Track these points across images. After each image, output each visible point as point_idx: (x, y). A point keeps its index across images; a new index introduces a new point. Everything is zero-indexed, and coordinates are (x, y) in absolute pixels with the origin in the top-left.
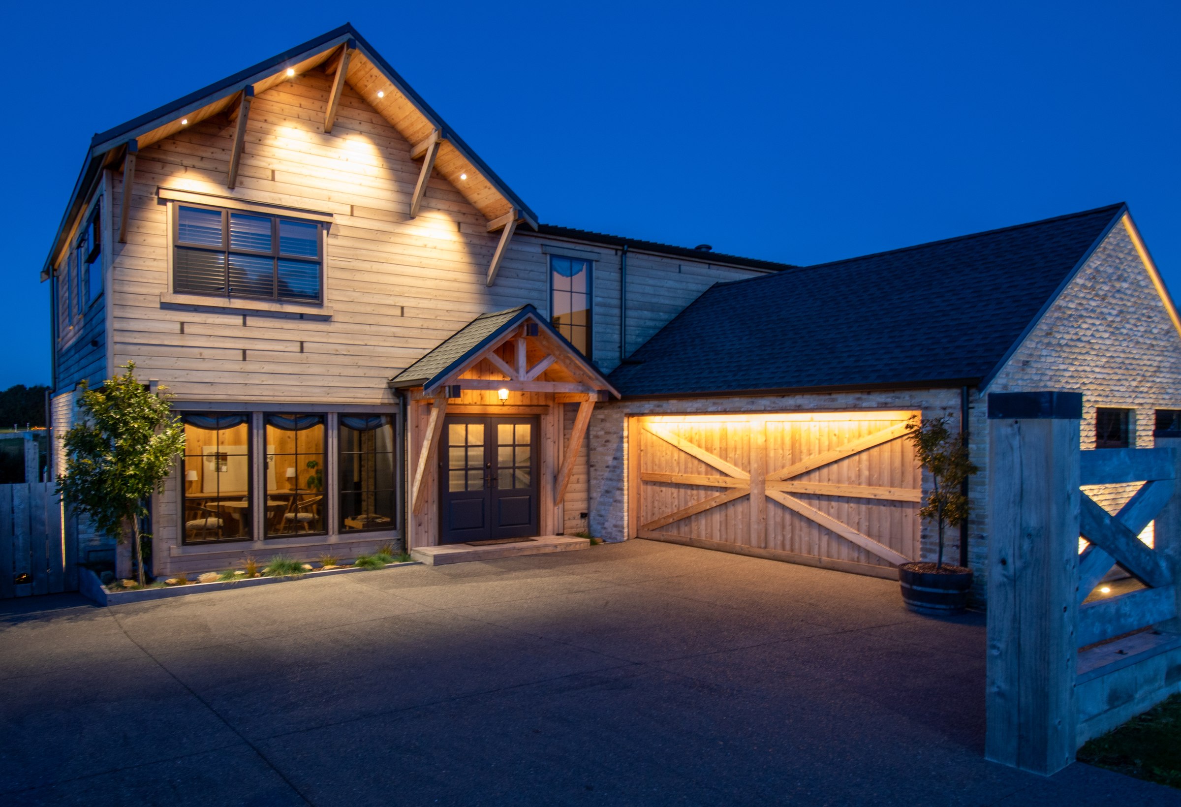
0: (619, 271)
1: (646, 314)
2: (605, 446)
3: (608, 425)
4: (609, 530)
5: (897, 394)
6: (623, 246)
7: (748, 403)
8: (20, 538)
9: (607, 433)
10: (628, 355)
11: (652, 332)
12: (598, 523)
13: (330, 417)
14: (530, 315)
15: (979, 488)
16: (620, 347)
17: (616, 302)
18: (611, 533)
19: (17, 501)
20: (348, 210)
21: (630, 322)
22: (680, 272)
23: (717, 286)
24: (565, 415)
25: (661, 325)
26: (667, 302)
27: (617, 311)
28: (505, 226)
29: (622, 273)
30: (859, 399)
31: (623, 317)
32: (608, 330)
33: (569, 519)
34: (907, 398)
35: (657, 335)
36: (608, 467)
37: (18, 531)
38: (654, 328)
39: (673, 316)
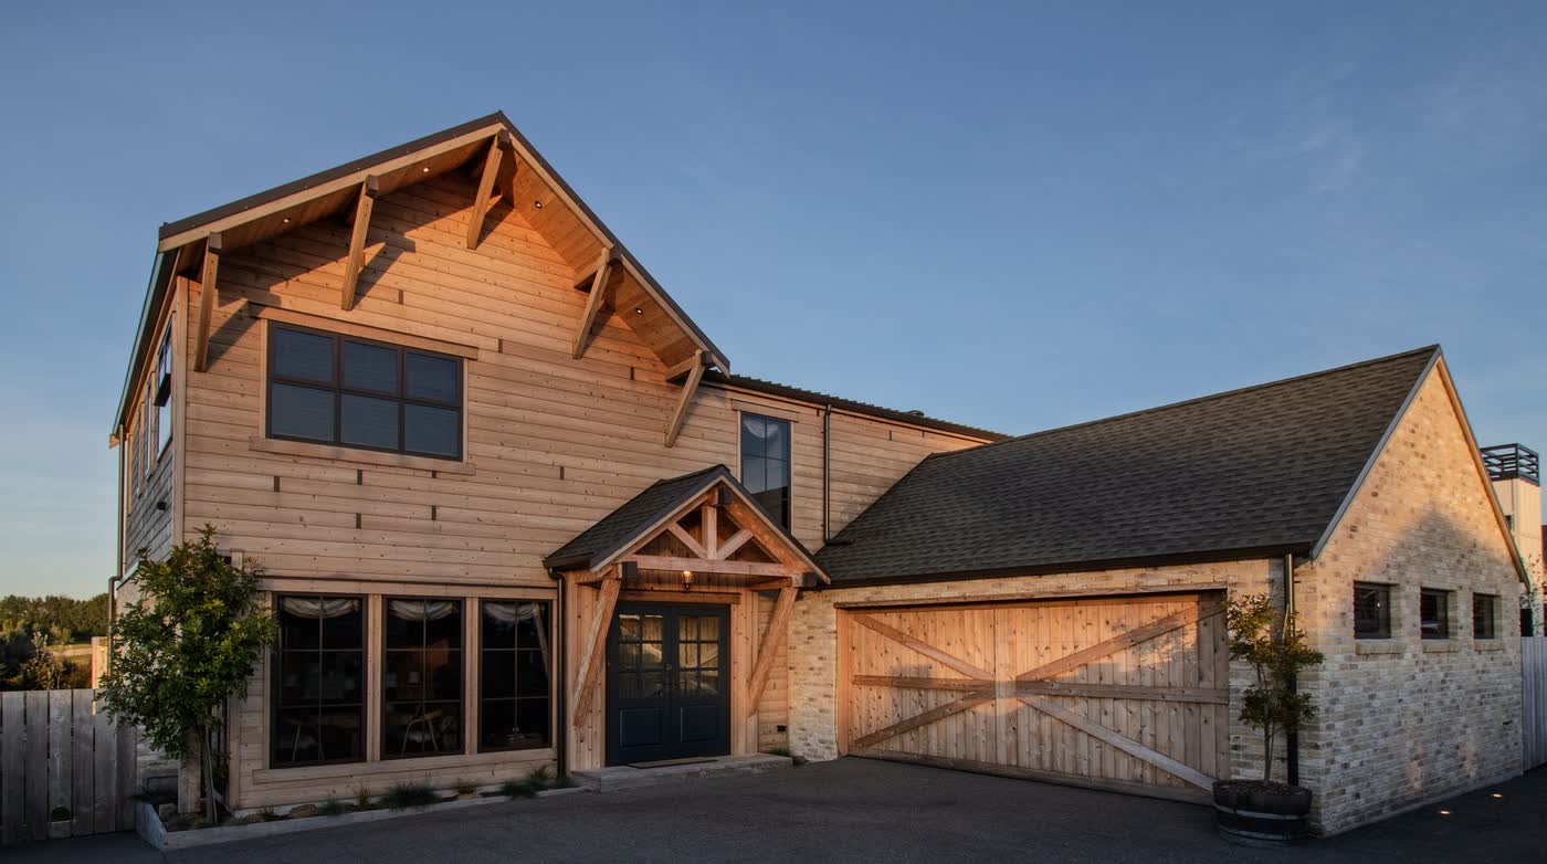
0: (822, 435)
1: (854, 487)
2: (807, 643)
3: (811, 619)
4: (814, 747)
5: (1195, 567)
6: (826, 405)
7: (993, 586)
8: (58, 760)
9: (811, 627)
10: (832, 536)
11: (860, 509)
12: (800, 739)
13: (468, 603)
14: (722, 478)
15: (1310, 684)
16: (824, 526)
17: (819, 472)
18: (816, 751)
19: (54, 713)
20: (495, 345)
21: (833, 495)
22: (890, 439)
23: (933, 458)
24: (759, 606)
25: (870, 500)
26: (877, 474)
27: (819, 483)
28: (688, 372)
29: (825, 438)
30: (1142, 576)
31: (826, 489)
32: (809, 505)
33: (764, 734)
34: (1208, 572)
35: (866, 512)
36: (812, 669)
37: (56, 752)
38: (862, 504)
39: (883, 491)
